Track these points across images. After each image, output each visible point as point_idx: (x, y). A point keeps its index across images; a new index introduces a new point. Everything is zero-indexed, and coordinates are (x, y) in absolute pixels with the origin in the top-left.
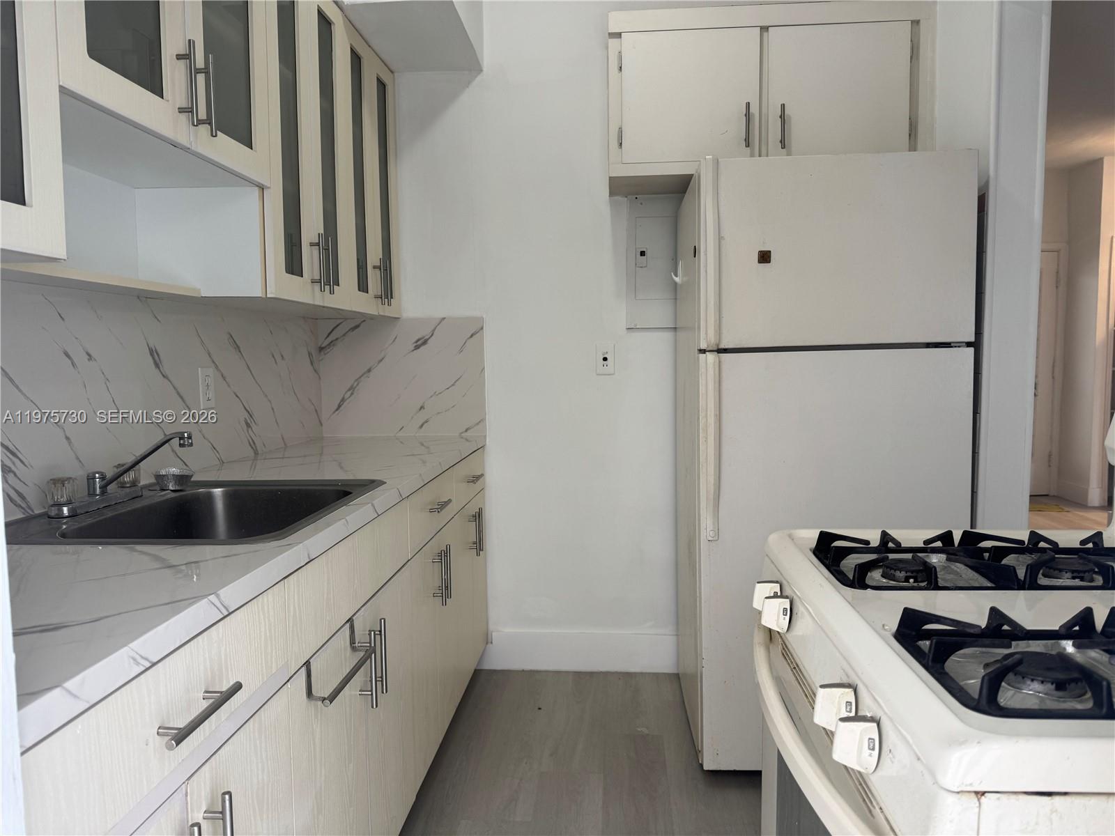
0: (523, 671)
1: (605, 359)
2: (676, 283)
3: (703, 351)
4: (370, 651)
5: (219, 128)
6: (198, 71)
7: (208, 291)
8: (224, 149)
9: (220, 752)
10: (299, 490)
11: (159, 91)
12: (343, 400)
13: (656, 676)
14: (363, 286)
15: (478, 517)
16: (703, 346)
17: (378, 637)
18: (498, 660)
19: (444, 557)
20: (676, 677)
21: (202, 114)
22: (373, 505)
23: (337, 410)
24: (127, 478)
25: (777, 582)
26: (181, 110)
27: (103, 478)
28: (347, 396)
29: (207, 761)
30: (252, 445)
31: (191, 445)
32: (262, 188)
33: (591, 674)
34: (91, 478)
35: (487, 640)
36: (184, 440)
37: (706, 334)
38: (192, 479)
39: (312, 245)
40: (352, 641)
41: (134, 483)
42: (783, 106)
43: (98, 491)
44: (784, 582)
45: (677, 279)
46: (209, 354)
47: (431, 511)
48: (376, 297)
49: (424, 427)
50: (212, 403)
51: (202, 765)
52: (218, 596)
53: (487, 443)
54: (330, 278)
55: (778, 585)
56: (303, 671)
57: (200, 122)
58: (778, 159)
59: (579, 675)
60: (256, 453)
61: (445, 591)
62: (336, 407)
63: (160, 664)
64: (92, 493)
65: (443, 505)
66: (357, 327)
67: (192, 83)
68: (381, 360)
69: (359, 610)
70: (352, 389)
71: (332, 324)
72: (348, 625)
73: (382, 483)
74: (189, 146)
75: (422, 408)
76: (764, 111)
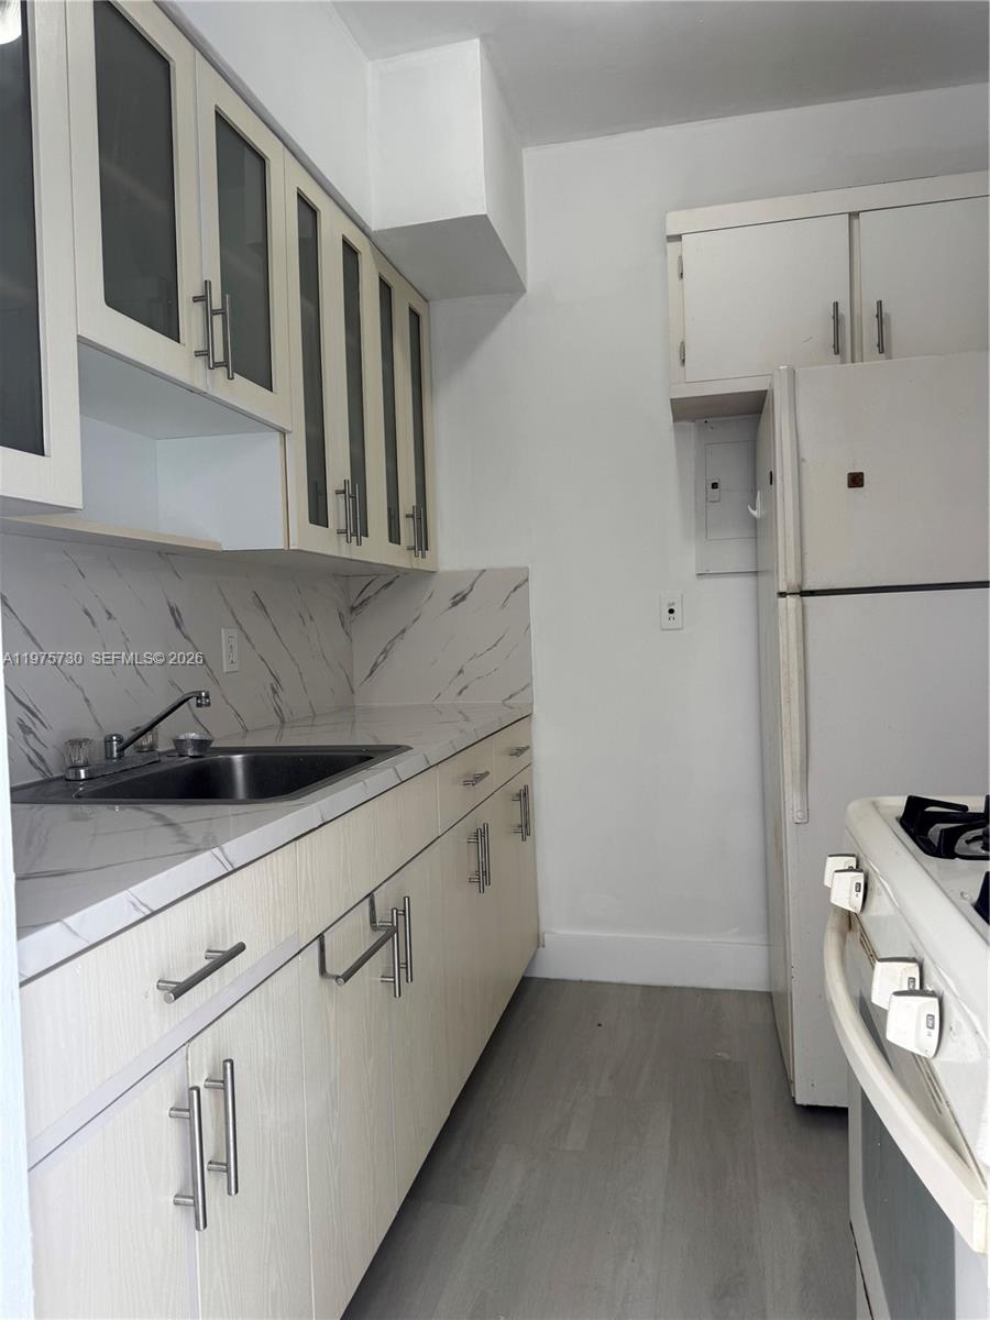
0: (581, 981)
1: (671, 611)
2: (755, 519)
3: (782, 595)
4: (391, 931)
5: (234, 371)
6: (215, 313)
7: (229, 543)
8: (242, 392)
9: (223, 1018)
10: (322, 756)
11: (174, 334)
12: (376, 665)
13: (743, 995)
14: (394, 537)
15: (524, 796)
16: (783, 589)
17: (401, 918)
18: (552, 967)
19: (480, 836)
20: (768, 997)
21: (219, 357)
22: (396, 770)
23: (371, 674)
24: (146, 741)
25: (853, 856)
26: (198, 354)
27: (120, 741)
28: (380, 660)
29: (208, 1026)
30: (279, 712)
31: (209, 704)
32: (283, 433)
33: (664, 989)
34: (108, 741)
35: (538, 942)
36: (202, 700)
37: (786, 573)
38: (213, 745)
39: (338, 492)
40: (373, 920)
41: (152, 748)
42: (880, 303)
43: (115, 755)
44: (862, 856)
45: (755, 513)
46: (233, 614)
47: (466, 783)
48: (409, 549)
49: (464, 693)
50: (235, 667)
51: (206, 1028)
52: (222, 850)
53: (535, 710)
54: (358, 527)
55: (854, 859)
56: (316, 945)
57: (217, 365)
58: (873, 365)
59: (648, 990)
60: (283, 722)
61: (482, 877)
62: (368, 672)
63: (161, 915)
64: (109, 756)
65: (478, 778)
66: (390, 583)
67: (208, 324)
68: (416, 620)
69: (381, 885)
70: (385, 652)
71: (366, 580)
72: (367, 900)
73: (409, 748)
74: (204, 390)
75: (461, 672)
76: (856, 311)
